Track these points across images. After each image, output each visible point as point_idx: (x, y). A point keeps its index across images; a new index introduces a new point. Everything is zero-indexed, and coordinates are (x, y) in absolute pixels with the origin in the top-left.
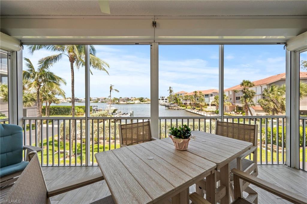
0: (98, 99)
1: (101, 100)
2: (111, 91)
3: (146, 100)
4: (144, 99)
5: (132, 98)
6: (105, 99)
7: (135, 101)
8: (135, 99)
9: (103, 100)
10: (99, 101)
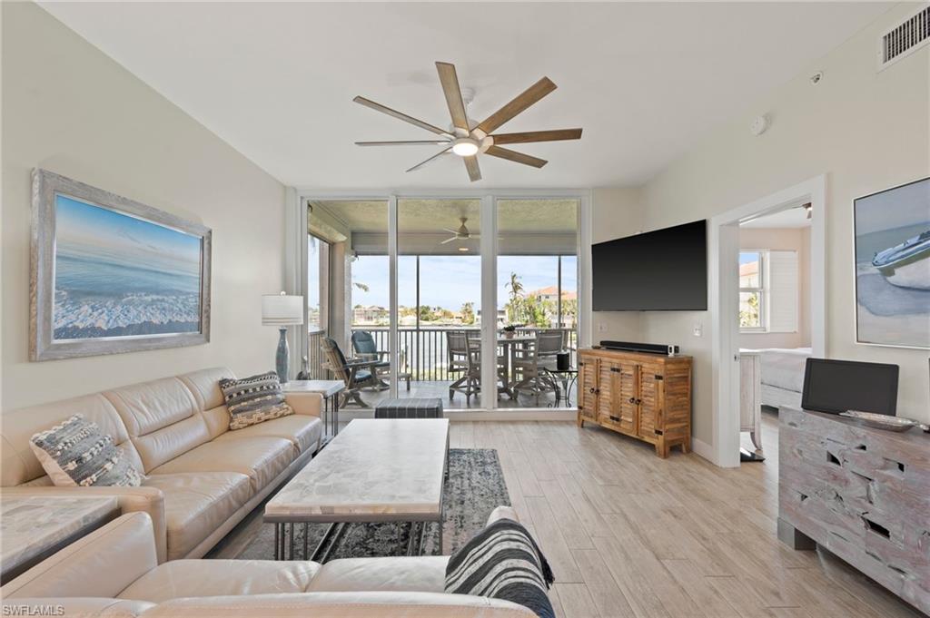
3: (438, 314)
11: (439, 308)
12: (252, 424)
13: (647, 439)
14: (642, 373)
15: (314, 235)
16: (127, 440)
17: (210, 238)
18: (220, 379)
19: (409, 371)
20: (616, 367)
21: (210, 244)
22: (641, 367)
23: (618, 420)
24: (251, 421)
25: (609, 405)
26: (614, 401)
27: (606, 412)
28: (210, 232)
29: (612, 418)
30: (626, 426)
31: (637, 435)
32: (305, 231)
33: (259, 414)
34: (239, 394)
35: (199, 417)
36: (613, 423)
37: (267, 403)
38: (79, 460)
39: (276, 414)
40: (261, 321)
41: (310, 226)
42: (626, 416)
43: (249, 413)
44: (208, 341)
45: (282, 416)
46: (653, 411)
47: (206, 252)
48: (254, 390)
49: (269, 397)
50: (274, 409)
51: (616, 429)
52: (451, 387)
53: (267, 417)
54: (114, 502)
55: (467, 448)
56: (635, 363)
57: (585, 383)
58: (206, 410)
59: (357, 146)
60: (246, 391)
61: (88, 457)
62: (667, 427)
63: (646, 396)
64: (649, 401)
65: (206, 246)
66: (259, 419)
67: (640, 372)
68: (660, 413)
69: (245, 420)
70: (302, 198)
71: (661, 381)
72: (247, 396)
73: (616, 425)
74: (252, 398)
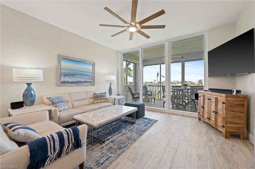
0: (146, 83)
1: (148, 83)
2: (157, 77)
4: (187, 82)
5: (174, 81)
6: (152, 82)
7: (177, 84)
8: (177, 82)
9: (150, 83)
10: (147, 84)
11: (190, 82)
12: (98, 103)
13: (219, 129)
14: (218, 101)
15: (125, 61)
16: (70, 101)
17: (95, 64)
18: (94, 93)
19: (155, 97)
20: (209, 98)
21: (95, 65)
22: (217, 98)
23: (209, 119)
24: (97, 102)
25: (207, 113)
26: (208, 111)
27: (206, 116)
28: (95, 63)
29: (208, 118)
30: (212, 122)
31: (216, 126)
32: (122, 60)
33: (99, 101)
34: (96, 96)
35: (87, 100)
36: (208, 120)
37: (101, 99)
38: (53, 102)
39: (103, 101)
40: (105, 81)
41: (124, 59)
42: (212, 118)
43: (97, 100)
44: (94, 85)
45: (104, 102)
46: (222, 117)
47: (94, 67)
48: (99, 96)
49: (102, 98)
50: (103, 100)
51: (209, 122)
52: (163, 102)
53: (101, 102)
54: (49, 109)
55: (149, 118)
56: (216, 97)
57: (200, 104)
58: (89, 99)
59: (111, 37)
60: (98, 96)
61: (54, 102)
62: (228, 125)
63: (219, 111)
64: (220, 113)
65: (94, 66)
66: (99, 102)
67: (217, 101)
68: (224, 119)
69: (96, 102)
70: (122, 53)
71: (224, 105)
72: (98, 97)
73: (209, 121)
74: (99, 97)
